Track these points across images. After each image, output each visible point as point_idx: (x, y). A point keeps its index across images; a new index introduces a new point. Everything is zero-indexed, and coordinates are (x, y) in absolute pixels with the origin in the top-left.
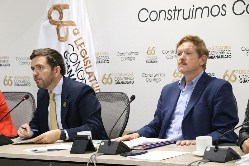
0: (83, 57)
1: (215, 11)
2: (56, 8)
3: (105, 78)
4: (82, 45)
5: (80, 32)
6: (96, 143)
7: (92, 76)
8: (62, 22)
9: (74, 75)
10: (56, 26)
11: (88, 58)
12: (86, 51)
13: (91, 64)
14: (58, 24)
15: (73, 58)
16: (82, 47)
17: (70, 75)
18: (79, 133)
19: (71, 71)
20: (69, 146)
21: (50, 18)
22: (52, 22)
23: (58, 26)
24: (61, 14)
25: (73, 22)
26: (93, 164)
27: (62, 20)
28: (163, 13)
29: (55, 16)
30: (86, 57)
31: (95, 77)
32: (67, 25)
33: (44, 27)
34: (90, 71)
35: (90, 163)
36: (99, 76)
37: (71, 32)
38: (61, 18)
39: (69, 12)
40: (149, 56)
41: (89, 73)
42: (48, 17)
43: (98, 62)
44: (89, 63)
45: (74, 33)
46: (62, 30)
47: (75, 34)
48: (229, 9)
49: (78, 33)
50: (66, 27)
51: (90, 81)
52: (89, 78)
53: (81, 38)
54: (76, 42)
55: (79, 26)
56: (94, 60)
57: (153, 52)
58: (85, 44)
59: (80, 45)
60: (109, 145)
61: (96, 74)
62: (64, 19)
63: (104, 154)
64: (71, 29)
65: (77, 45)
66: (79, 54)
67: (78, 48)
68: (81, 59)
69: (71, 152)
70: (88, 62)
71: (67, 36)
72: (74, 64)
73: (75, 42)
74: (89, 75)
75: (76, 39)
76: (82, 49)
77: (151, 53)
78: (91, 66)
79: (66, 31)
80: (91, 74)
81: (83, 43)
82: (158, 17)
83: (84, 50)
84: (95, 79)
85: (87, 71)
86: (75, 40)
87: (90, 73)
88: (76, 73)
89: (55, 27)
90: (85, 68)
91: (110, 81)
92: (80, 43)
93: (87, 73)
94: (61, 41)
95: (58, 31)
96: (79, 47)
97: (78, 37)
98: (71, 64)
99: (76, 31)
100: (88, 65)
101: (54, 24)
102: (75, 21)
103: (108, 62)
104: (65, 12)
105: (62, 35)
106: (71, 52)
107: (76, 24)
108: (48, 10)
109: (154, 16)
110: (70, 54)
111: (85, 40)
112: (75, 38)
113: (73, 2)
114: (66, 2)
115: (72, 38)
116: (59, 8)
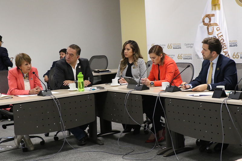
2: (207, 16)
3: (235, 55)
4: (222, 37)
5: (221, 29)
6: (227, 92)
7: (227, 53)
8: (210, 24)
10: (207, 26)
11: (225, 43)
12: (224, 40)
13: (226, 47)
14: (208, 25)
16: (221, 38)
18: (217, 87)
20: (212, 93)
21: (203, 22)
22: (205, 24)
23: (208, 26)
24: (210, 19)
25: (216, 24)
26: (225, 104)
27: (210, 23)
29: (207, 20)
30: (224, 43)
31: (228, 54)
32: (213, 26)
33: (200, 27)
34: (226, 51)
35: (223, 104)
36: (231, 54)
37: (215, 29)
38: (210, 22)
39: (215, 18)
41: (225, 52)
42: (203, 21)
43: (230, 46)
45: (217, 30)
46: (210, 29)
47: (218, 30)
49: (220, 30)
50: (213, 27)
52: (225, 55)
53: (221, 33)
55: (220, 26)
58: (223, 36)
60: (235, 94)
61: (229, 53)
62: (212, 22)
63: (232, 99)
64: (215, 27)
65: (219, 36)
67: (219, 38)
69: (213, 97)
70: (225, 46)
71: (213, 32)
73: (217, 35)
78: (226, 48)
79: (212, 29)
80: (226, 53)
81: (222, 35)
83: (223, 39)
84: (229, 56)
85: (224, 51)
87: (226, 52)
91: (237, 56)
93: (224, 52)
95: (208, 29)
97: (219, 32)
101: (206, 25)
102: (218, 23)
103: (236, 45)
104: (212, 18)
105: (210, 31)
107: (219, 25)
108: (203, 17)
111: (223, 34)
112: (217, 33)
113: (217, 12)
114: (213, 12)
115: (215, 33)
116: (209, 16)
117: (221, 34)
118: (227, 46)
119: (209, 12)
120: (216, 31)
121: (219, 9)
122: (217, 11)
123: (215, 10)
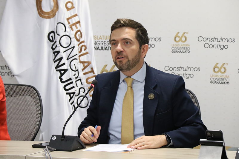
0: (78, 40)
4: (78, 25)
5: (76, 6)
7: (87, 66)
9: (64, 64)
11: (83, 42)
12: (81, 33)
13: (87, 50)
15: (65, 41)
16: (77, 28)
17: (60, 65)
19: (61, 59)
30: (81, 40)
31: (92, 68)
34: (86, 60)
36: (97, 68)
37: (62, 6)
40: (177, 43)
41: (83, 63)
44: (85, 50)
45: (67, 7)
46: (47, 3)
47: (68, 9)
49: (73, 7)
51: (84, 74)
52: (83, 70)
53: (76, 15)
54: (70, 20)
57: (183, 39)
58: (81, 23)
59: (75, 24)
61: (94, 65)
65: (71, 23)
66: (72, 36)
67: (71, 28)
68: (75, 43)
70: (83, 48)
71: (55, 11)
72: (65, 49)
73: (68, 19)
74: (84, 65)
75: (70, 16)
76: (77, 30)
77: (180, 40)
79: (53, 4)
80: (86, 64)
81: (79, 22)
83: (79, 31)
84: (92, 71)
85: (82, 60)
86: (68, 17)
87: (85, 62)
88: (67, 63)
90: (80, 56)
92: (74, 22)
93: (81, 62)
94: (45, 17)
96: (74, 27)
97: (72, 13)
98: (62, 50)
99: (69, 5)
100: (83, 52)
106: (62, 33)
110: (61, 35)
111: (81, 17)
112: (68, 14)
115: (63, 14)
117: (76, 19)
118: (88, 47)
120: (66, 9)
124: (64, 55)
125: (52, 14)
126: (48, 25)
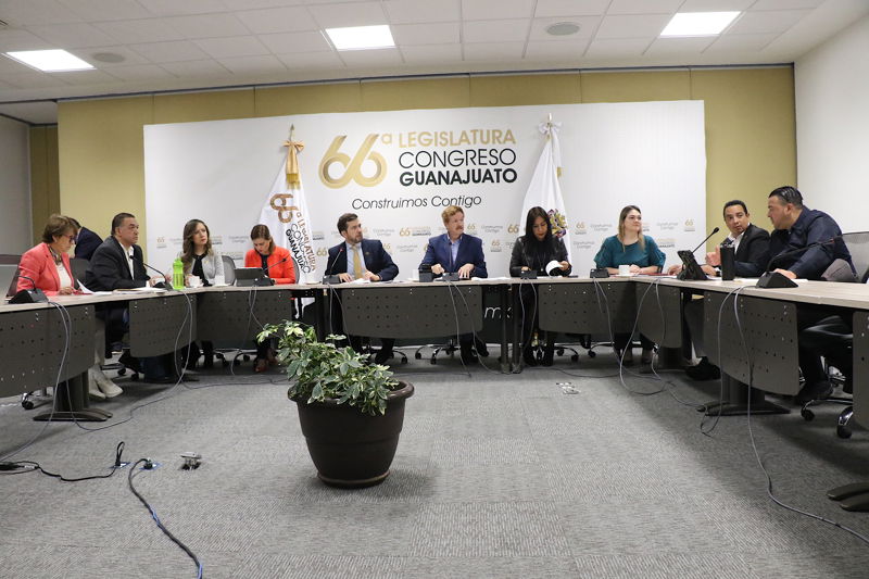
1: (418, 203)
2: (278, 196)
4: (304, 225)
5: (302, 215)
8: (285, 207)
14: (281, 209)
19: (295, 244)
21: (272, 204)
24: (284, 201)
25: (296, 207)
28: (374, 204)
30: (306, 234)
31: (311, 250)
33: (267, 212)
34: (308, 246)
37: (294, 215)
38: (284, 204)
39: (292, 200)
46: (285, 215)
48: (429, 202)
50: (289, 211)
51: (308, 254)
55: (301, 211)
56: (311, 238)
58: (306, 224)
59: (302, 225)
62: (287, 205)
64: (294, 212)
67: (300, 227)
71: (289, 218)
72: (298, 239)
73: (298, 223)
76: (303, 228)
78: (308, 242)
79: (289, 214)
82: (370, 205)
83: (305, 229)
84: (312, 252)
89: (277, 212)
90: (305, 243)
93: (305, 247)
94: (284, 222)
95: (280, 215)
97: (301, 219)
98: (295, 239)
99: (299, 214)
102: (296, 204)
103: (322, 238)
107: (300, 209)
108: (270, 198)
109: (366, 205)
111: (306, 221)
112: (298, 219)
113: (296, 193)
114: (290, 192)
115: (295, 220)
116: (283, 197)
117: (303, 222)
119: (283, 190)
120: (297, 217)
121: (299, 188)
122: (296, 191)
123: (293, 188)
124: (296, 242)
125: (289, 220)
126: (286, 226)
